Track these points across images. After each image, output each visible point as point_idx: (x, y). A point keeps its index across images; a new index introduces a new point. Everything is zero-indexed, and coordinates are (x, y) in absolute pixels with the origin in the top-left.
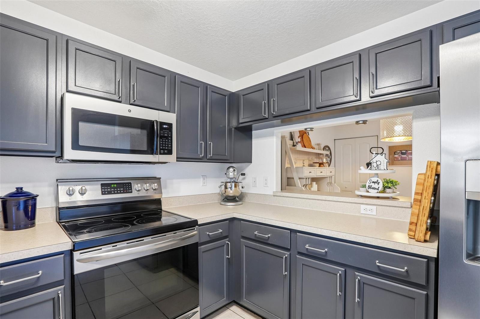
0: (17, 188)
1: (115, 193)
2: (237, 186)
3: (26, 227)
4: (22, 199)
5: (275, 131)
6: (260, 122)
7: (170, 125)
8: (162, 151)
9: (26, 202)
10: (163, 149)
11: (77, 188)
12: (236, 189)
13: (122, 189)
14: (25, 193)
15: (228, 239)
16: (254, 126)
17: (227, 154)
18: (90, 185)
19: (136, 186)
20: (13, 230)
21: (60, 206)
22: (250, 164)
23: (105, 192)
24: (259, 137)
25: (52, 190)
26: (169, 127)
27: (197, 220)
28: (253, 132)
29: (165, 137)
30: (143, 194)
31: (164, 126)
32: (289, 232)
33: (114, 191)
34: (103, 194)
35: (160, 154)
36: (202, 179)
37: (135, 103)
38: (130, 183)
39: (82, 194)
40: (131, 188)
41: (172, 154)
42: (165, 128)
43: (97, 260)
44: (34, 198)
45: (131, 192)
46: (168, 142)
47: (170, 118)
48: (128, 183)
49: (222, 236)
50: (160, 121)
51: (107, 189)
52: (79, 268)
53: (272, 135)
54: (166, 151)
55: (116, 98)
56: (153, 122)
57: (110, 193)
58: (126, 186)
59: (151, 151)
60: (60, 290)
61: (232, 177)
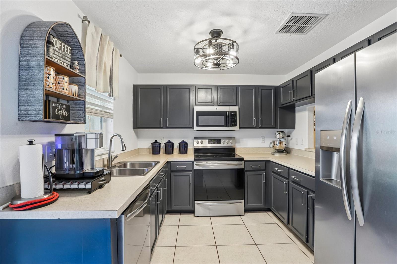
0: (183, 140)
1: (214, 144)
2: (281, 143)
3: (185, 154)
4: (184, 144)
5: (307, 108)
6: (303, 100)
7: (236, 112)
8: (231, 125)
9: (185, 145)
10: (231, 124)
11: (200, 141)
12: (281, 145)
13: (217, 142)
14: (185, 142)
15: (265, 172)
16: (296, 104)
17: (273, 124)
18: (200, 140)
19: (222, 141)
20: (181, 154)
21: (195, 148)
22: (294, 130)
23: (210, 143)
24: (300, 111)
25: (193, 141)
26: (235, 113)
27: (243, 158)
28: (296, 108)
29: (233, 118)
30: (226, 145)
31: (233, 113)
32: (287, 169)
33: (213, 143)
34: (209, 144)
35: (231, 126)
36: (261, 139)
37: (220, 104)
38: (220, 140)
39: (202, 143)
40: (221, 142)
41: (236, 126)
42: (233, 114)
43: (201, 166)
44: (187, 144)
45: (221, 144)
46: (234, 120)
47: (235, 109)
48: (219, 140)
49: (260, 169)
50: (230, 111)
51: (211, 142)
52: (196, 167)
53: (305, 110)
54: (233, 125)
55: (212, 104)
56: (226, 112)
57: (212, 144)
58: (218, 141)
59: (227, 125)
60: (191, 173)
61: (278, 138)
